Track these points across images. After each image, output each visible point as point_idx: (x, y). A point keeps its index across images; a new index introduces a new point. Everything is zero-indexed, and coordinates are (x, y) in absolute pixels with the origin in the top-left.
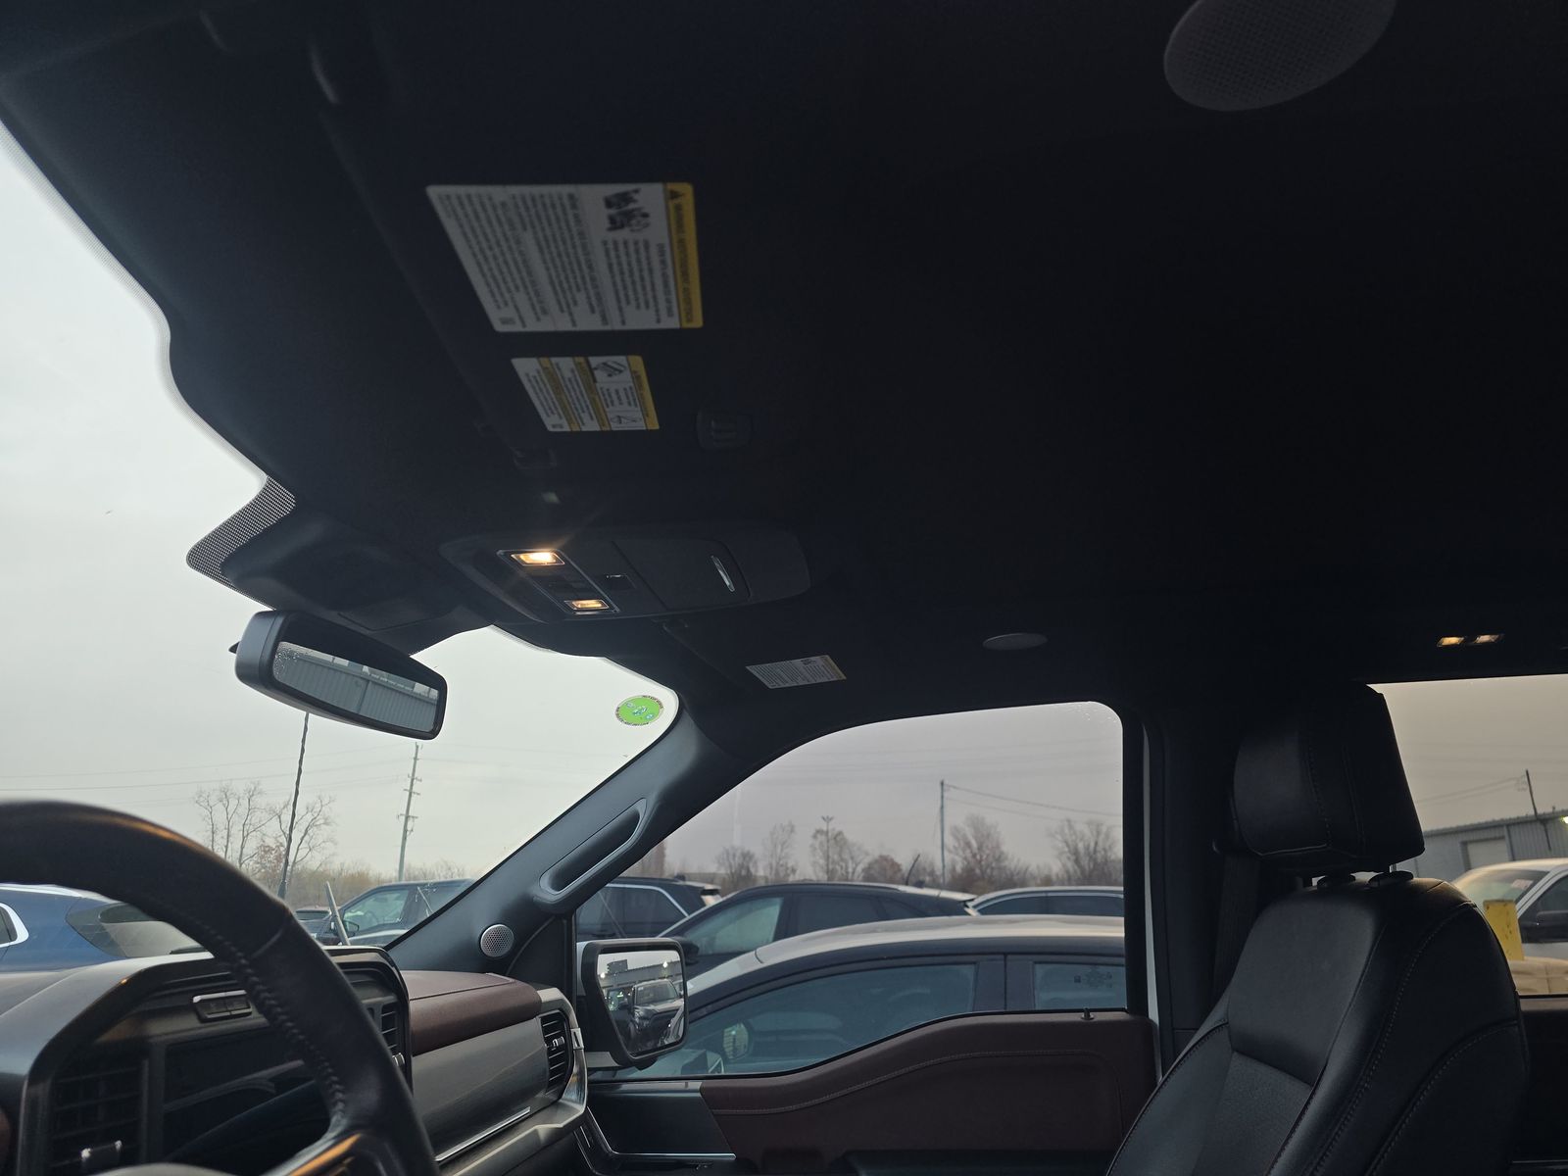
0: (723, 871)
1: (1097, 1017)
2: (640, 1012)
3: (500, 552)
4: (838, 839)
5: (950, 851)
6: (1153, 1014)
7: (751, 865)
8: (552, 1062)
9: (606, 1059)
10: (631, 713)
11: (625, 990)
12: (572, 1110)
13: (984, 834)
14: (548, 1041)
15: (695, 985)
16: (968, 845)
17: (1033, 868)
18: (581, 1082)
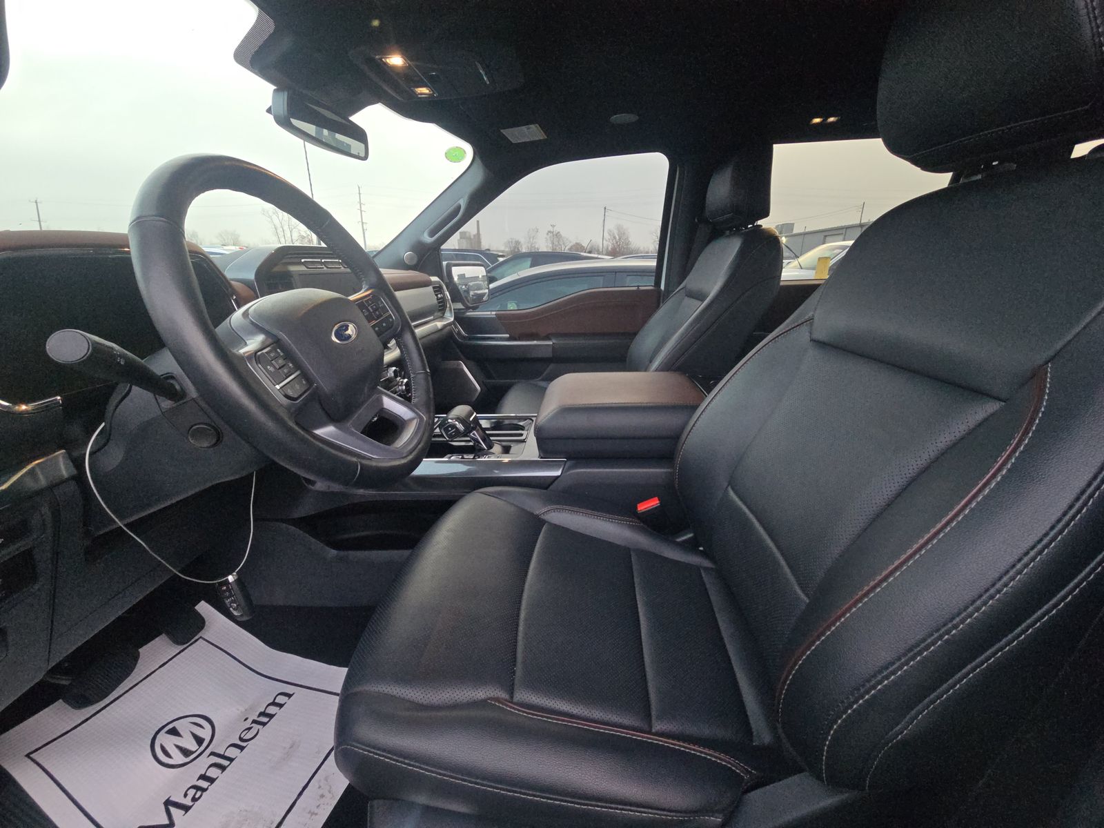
0: (507, 249)
1: (641, 288)
2: (472, 293)
3: (377, 57)
4: (558, 235)
5: (606, 241)
6: (662, 287)
7: (519, 246)
8: (439, 303)
9: (460, 306)
10: (452, 155)
11: (466, 285)
12: (448, 319)
13: (622, 233)
14: (436, 295)
15: (492, 286)
16: (615, 238)
17: (642, 248)
18: (451, 310)
